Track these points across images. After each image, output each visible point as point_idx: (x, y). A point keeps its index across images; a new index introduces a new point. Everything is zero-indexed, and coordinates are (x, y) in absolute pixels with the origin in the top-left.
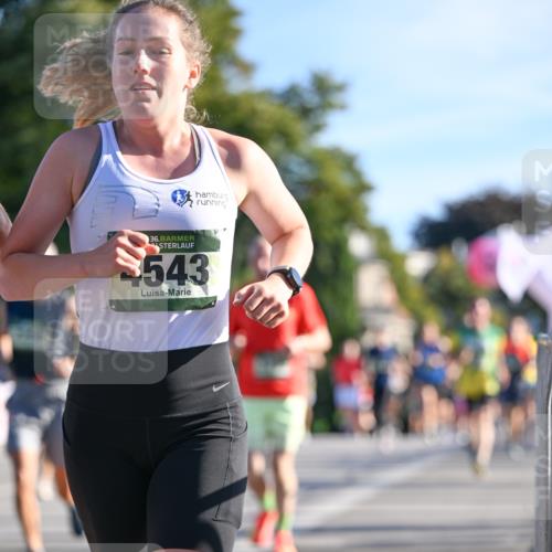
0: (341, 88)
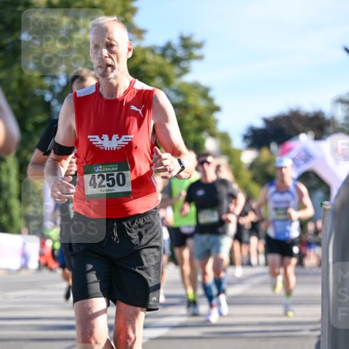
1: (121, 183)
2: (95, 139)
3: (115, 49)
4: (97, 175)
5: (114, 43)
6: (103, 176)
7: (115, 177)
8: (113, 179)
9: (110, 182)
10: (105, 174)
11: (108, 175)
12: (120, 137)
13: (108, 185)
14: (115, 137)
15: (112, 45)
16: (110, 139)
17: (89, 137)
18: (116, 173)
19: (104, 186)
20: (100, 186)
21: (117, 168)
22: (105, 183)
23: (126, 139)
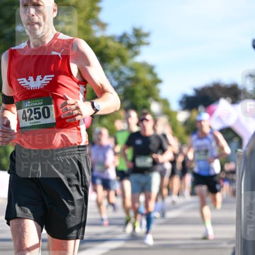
0: (147, 35)
1: (46, 115)
2: (23, 81)
3: (41, 8)
4: (26, 109)
5: (41, 4)
6: (31, 110)
7: (41, 111)
8: (39, 113)
9: (37, 115)
10: (33, 108)
11: (35, 109)
12: (43, 77)
13: (36, 117)
14: (39, 77)
15: (39, 5)
16: (35, 80)
18: (41, 107)
19: (32, 119)
20: (30, 119)
21: (42, 103)
22: (33, 116)
23: (47, 79)
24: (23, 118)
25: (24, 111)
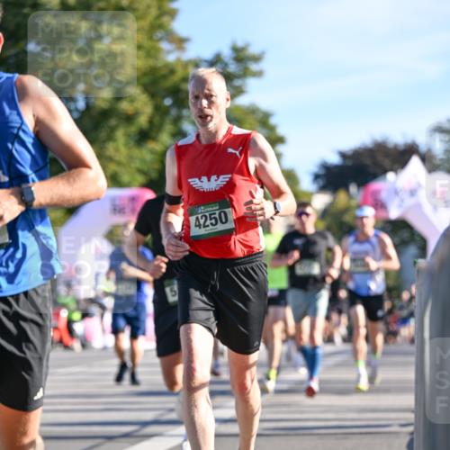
1: (224, 220)
2: (195, 182)
3: (214, 99)
4: (200, 216)
5: (213, 94)
6: (206, 216)
7: (217, 216)
8: (215, 218)
9: (213, 221)
10: (207, 214)
11: (210, 215)
12: (218, 177)
13: (212, 224)
14: (214, 178)
15: (212, 96)
16: (209, 180)
17: (190, 180)
18: (217, 212)
19: (208, 226)
20: (205, 226)
21: (217, 208)
22: (208, 222)
23: (223, 179)
24: (196, 226)
25: (197, 218)
